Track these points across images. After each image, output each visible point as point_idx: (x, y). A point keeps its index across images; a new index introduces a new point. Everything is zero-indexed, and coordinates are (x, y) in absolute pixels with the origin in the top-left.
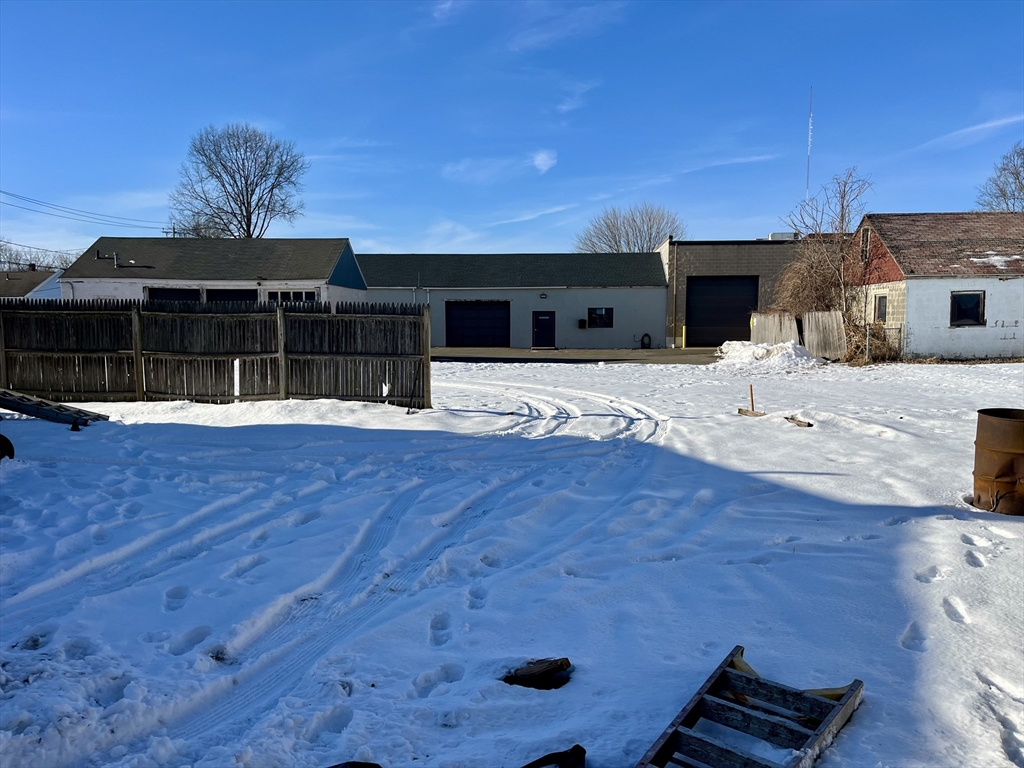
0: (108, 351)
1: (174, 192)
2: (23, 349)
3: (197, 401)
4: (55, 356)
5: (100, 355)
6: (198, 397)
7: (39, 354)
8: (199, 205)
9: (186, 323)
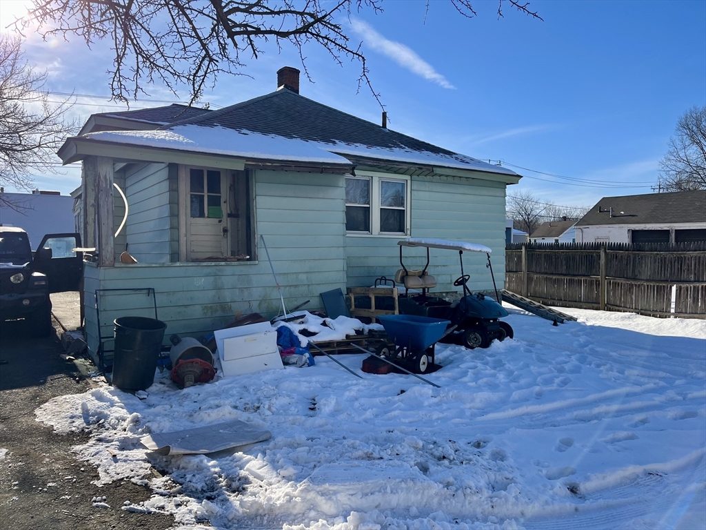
0: (584, 276)
1: (663, 159)
2: (537, 273)
3: (642, 314)
4: (554, 277)
5: (579, 278)
6: (642, 311)
7: (545, 276)
8: (681, 165)
9: (637, 258)
